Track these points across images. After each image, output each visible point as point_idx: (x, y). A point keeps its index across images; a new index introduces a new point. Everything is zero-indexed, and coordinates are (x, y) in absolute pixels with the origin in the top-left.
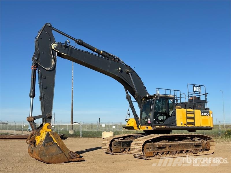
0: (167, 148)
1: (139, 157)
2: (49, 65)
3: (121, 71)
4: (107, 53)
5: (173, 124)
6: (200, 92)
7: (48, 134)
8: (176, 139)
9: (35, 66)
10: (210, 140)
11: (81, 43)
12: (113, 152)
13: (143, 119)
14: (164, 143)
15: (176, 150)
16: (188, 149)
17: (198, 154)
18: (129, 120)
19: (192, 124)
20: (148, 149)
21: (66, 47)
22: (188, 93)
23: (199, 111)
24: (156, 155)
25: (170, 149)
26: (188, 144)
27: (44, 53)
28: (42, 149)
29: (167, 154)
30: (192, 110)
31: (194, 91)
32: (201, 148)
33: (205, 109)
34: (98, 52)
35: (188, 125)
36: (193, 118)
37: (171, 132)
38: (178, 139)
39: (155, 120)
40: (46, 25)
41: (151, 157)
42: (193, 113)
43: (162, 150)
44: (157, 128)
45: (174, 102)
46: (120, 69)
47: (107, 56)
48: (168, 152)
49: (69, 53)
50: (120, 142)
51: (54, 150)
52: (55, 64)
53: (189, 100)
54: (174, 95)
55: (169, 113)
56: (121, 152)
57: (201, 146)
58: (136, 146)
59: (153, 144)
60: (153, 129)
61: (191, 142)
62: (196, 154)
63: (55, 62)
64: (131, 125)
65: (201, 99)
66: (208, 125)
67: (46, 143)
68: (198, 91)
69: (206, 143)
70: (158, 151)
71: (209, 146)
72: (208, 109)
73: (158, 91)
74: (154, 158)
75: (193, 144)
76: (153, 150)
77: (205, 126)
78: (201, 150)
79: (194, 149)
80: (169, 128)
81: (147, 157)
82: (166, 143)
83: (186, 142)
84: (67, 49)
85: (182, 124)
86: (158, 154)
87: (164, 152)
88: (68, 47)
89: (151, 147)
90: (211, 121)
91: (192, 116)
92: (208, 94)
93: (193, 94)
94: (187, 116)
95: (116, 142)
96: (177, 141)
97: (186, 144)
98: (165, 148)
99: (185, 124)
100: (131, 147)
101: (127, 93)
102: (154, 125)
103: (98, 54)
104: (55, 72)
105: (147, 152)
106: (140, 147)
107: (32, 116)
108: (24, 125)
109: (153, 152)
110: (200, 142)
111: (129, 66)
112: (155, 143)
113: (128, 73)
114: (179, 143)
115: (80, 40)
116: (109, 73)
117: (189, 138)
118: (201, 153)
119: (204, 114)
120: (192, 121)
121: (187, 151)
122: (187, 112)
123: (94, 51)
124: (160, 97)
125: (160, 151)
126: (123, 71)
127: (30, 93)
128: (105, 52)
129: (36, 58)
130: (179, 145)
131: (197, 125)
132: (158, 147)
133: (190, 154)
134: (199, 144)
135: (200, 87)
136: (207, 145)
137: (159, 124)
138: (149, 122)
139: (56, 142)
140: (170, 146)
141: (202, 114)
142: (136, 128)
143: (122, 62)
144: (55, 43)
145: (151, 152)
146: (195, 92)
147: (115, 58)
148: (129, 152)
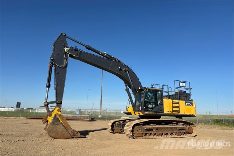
0: (154, 130)
1: (130, 137)
2: (62, 63)
3: (121, 69)
4: (110, 56)
5: (160, 112)
6: (185, 87)
7: (56, 115)
8: (163, 124)
9: (52, 64)
10: (193, 125)
11: (89, 48)
12: (114, 132)
13: (137, 107)
14: (152, 126)
15: (162, 132)
16: (173, 132)
17: (182, 136)
18: (129, 108)
19: (177, 112)
20: (137, 130)
21: (76, 51)
22: (175, 87)
23: (184, 102)
24: (145, 135)
25: (157, 131)
26: (173, 128)
27: (58, 55)
28: (50, 127)
29: (154, 135)
30: (177, 101)
31: (179, 86)
32: (185, 132)
33: (189, 101)
34: (103, 55)
35: (173, 113)
36: (178, 107)
37: (161, 118)
38: (164, 123)
39: (144, 107)
40: (61, 34)
41: (140, 137)
42: (178, 103)
43: (150, 132)
44: (146, 114)
45: (162, 94)
46: (119, 67)
47: (109, 58)
48: (155, 134)
49: (78, 55)
50: (120, 124)
51: (60, 128)
52: (67, 63)
53: (176, 93)
54: (163, 89)
55: (157, 103)
56: (121, 132)
57: (184, 130)
58: (128, 128)
59: (142, 127)
60: (143, 115)
61: (175, 127)
62: (180, 136)
63: (67, 61)
64: (130, 112)
65: (187, 93)
66: (191, 113)
67: (54, 122)
68: (183, 86)
69: (189, 128)
70: (146, 133)
71: (191, 130)
72: (192, 100)
73: (153, 86)
74: (143, 138)
75: (177, 128)
76: (142, 132)
77: (188, 113)
78: (185, 133)
79: (178, 132)
80: (156, 114)
81: (136, 137)
82: (154, 127)
83: (171, 126)
84: (76, 52)
85: (168, 111)
86: (146, 135)
87: (152, 133)
88: (77, 50)
89: (140, 129)
90: (194, 110)
91: (177, 105)
92: (192, 88)
93: (179, 88)
94: (173, 105)
95: (117, 124)
96: (164, 125)
97: (171, 127)
98: (152, 130)
99: (171, 112)
100: (125, 129)
101: (126, 87)
102: (144, 111)
103: (103, 57)
104: (66, 69)
105: (136, 133)
106: (130, 128)
107: (47, 101)
108: (69, 110)
109: (142, 133)
110: (184, 127)
111: (127, 66)
112: (144, 126)
113: (126, 71)
114: (164, 127)
115: (88, 46)
116: (111, 71)
117: (175, 123)
118: (185, 136)
119: (188, 104)
120: (177, 109)
121: (172, 134)
122: (172, 102)
123: (99, 54)
124: (149, 90)
125: (148, 132)
126: (122, 69)
127: (47, 84)
128: (108, 55)
129: (52, 58)
130: (165, 128)
131: (182, 112)
132: (146, 129)
133: (175, 136)
134: (182, 128)
135: (185, 83)
136: (190, 129)
137: (148, 111)
138: (140, 109)
139: (61, 122)
140: (157, 129)
141: (186, 104)
142: (133, 113)
143: (122, 63)
144: (67, 47)
145: (140, 133)
146: (181, 86)
147: (116, 60)
148: (123, 133)
